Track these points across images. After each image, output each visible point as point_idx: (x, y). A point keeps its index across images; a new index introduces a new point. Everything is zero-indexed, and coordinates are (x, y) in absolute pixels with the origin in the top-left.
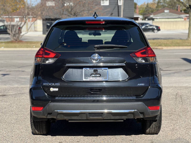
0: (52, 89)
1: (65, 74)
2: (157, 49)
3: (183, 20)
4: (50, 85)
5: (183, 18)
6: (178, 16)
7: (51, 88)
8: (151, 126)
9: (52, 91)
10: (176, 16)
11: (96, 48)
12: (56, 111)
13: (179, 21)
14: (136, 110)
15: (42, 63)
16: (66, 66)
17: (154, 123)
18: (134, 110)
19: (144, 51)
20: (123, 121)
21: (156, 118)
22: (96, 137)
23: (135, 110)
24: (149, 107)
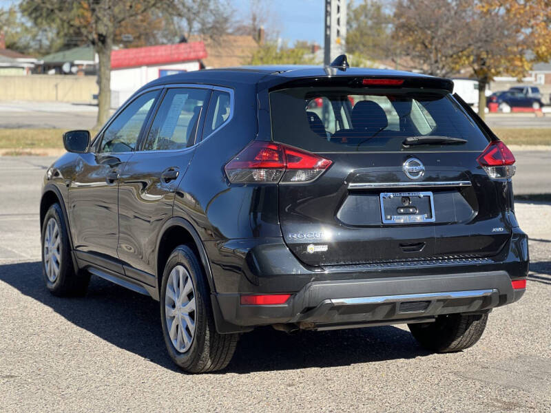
0: (312, 248)
1: (341, 208)
2: (30, 154)
3: (24, 72)
5: (23, 68)
6: (11, 62)
9: (311, 252)
10: (7, 62)
12: (328, 301)
13: (11, 77)
14: (495, 291)
15: (281, 183)
16: (348, 188)
18: (491, 291)
20: (434, 320)
23: (493, 289)
24: (513, 282)
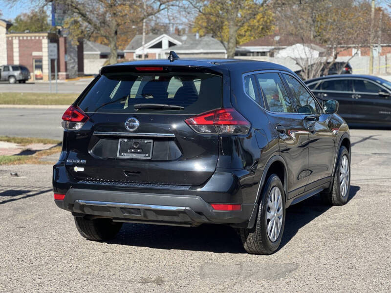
0: (77, 169)
1: (94, 146)
4: (74, 163)
7: (75, 166)
8: (248, 239)
9: (76, 171)
11: (136, 109)
12: (78, 201)
14: (188, 208)
15: (68, 130)
16: (94, 134)
17: (251, 234)
18: (184, 208)
19: (213, 114)
21: (247, 226)
22: (168, 251)
23: (186, 207)
24: (213, 205)
